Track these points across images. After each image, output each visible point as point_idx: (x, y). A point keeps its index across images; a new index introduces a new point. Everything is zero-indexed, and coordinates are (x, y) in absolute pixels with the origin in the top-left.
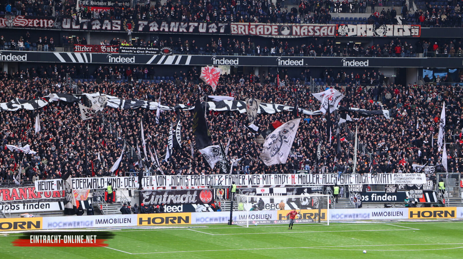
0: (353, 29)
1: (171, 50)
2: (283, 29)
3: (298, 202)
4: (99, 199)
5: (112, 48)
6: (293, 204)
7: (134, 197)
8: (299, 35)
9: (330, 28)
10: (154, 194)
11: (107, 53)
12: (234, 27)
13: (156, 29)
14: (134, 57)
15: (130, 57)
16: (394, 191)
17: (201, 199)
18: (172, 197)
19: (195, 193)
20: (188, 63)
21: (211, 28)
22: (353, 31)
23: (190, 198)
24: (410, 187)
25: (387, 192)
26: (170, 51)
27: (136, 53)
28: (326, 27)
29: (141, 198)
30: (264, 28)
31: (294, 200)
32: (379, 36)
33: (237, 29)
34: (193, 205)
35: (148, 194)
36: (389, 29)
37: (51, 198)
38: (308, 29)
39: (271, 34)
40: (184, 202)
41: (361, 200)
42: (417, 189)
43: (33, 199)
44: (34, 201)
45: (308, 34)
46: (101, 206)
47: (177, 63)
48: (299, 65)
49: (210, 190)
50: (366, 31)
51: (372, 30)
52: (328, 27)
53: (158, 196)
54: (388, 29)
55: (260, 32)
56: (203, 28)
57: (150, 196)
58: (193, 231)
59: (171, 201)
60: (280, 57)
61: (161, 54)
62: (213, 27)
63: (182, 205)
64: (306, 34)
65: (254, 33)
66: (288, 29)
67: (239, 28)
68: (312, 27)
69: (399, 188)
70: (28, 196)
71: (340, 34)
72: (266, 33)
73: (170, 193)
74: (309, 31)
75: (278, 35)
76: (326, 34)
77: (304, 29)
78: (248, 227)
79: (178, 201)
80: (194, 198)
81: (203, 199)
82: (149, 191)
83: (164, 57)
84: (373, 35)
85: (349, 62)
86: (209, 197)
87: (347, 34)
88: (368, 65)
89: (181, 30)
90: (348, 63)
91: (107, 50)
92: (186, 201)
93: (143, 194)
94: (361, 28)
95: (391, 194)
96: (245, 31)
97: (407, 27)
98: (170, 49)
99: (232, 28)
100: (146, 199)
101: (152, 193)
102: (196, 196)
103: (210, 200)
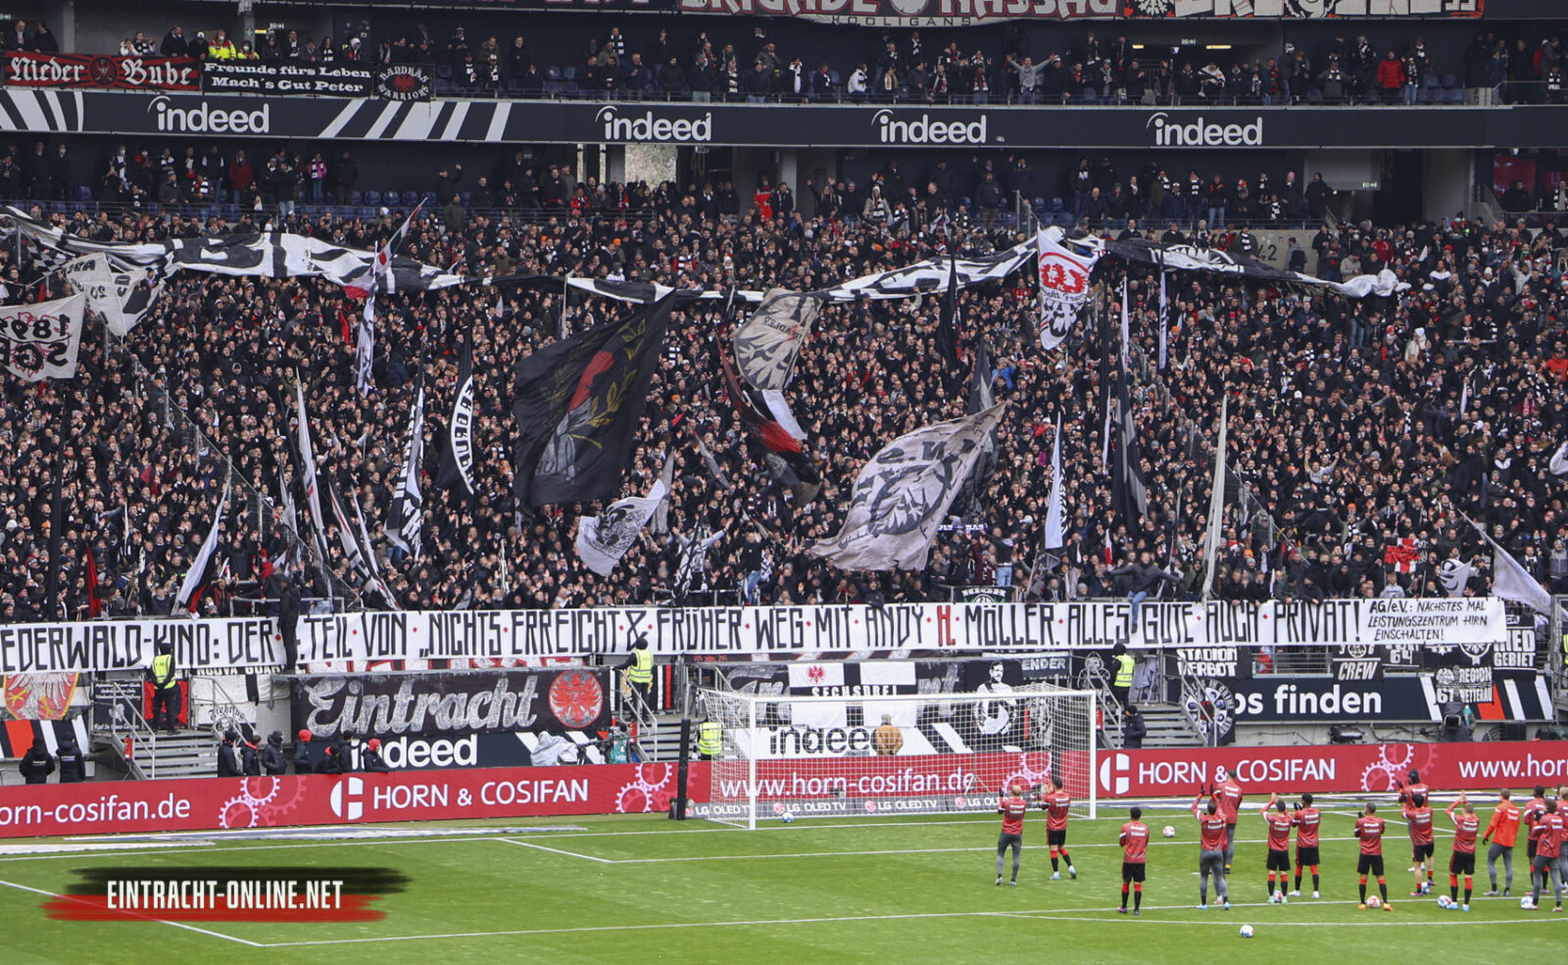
1: (425, 79)
3: (963, 719)
4: (118, 712)
5: (171, 71)
6: (945, 730)
7: (271, 704)
8: (966, 16)
10: (355, 689)
11: (149, 92)
14: (266, 107)
15: (250, 106)
16: (1369, 672)
17: (557, 710)
18: (429, 701)
19: (531, 683)
20: (495, 133)
23: (510, 706)
24: (1437, 655)
25: (1341, 677)
26: (417, 85)
27: (276, 90)
29: (299, 708)
31: (950, 713)
32: (1308, 14)
34: (520, 736)
35: (329, 689)
39: (846, 9)
40: (482, 723)
41: (1231, 713)
42: (1466, 663)
45: (1005, 9)
46: (129, 741)
47: (451, 133)
48: (967, 142)
49: (593, 673)
53: (370, 700)
55: (802, 3)
57: (339, 699)
58: (519, 848)
59: (429, 719)
60: (885, 108)
61: (381, 95)
63: (474, 737)
64: (998, 8)
65: (776, 6)
69: (1393, 660)
71: (1142, 7)
72: (827, 5)
73: (423, 685)
75: (880, 13)
76: (1080, 10)
78: (752, 827)
79: (459, 721)
80: (525, 708)
81: (562, 713)
82: (333, 679)
84: (1281, 12)
85: (1178, 128)
86: (589, 700)
87: (1171, 7)
88: (1259, 140)
90: (1174, 133)
91: (148, 77)
92: (492, 720)
93: (308, 689)
95: (1359, 686)
98: (419, 74)
100: (319, 709)
101: (346, 686)
102: (533, 700)
103: (592, 712)
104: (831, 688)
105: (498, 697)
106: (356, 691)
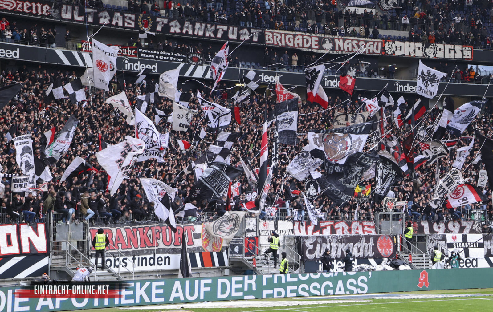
0: (401, 47)
1: (201, 58)
2: (324, 42)
4: (236, 249)
5: (129, 50)
8: (342, 51)
9: (376, 43)
11: (123, 57)
12: (269, 36)
13: (178, 31)
14: (156, 64)
17: (380, 250)
18: (342, 246)
19: (372, 240)
21: (242, 34)
22: (401, 49)
23: (366, 248)
26: (199, 60)
27: (159, 59)
28: (372, 43)
29: (301, 248)
30: (303, 39)
32: (429, 57)
33: (273, 38)
35: (312, 241)
36: (440, 49)
37: (172, 246)
38: (352, 43)
39: (310, 47)
40: (358, 255)
43: (147, 248)
44: (148, 251)
45: (352, 50)
47: (208, 76)
50: (414, 51)
51: (421, 49)
52: (374, 42)
53: (324, 245)
54: (438, 49)
55: (298, 44)
56: (233, 34)
57: (315, 244)
59: (342, 253)
61: (189, 62)
62: (245, 34)
63: (356, 260)
64: (350, 49)
65: (291, 45)
66: (330, 42)
67: (275, 37)
68: (357, 42)
70: (139, 244)
71: (387, 52)
72: (305, 45)
74: (353, 47)
75: (319, 49)
76: (371, 51)
77: (348, 44)
80: (371, 250)
81: (381, 251)
83: (192, 67)
84: (422, 56)
86: (389, 247)
87: (394, 52)
89: (207, 35)
91: (123, 52)
92: (361, 254)
94: (410, 46)
96: (281, 40)
97: (458, 48)
98: (199, 57)
99: (267, 36)
100: (309, 248)
101: (317, 240)
102: (373, 246)
103: (390, 251)
104: (459, 243)
105: (362, 244)
106: (319, 242)
